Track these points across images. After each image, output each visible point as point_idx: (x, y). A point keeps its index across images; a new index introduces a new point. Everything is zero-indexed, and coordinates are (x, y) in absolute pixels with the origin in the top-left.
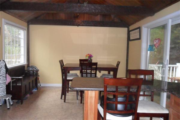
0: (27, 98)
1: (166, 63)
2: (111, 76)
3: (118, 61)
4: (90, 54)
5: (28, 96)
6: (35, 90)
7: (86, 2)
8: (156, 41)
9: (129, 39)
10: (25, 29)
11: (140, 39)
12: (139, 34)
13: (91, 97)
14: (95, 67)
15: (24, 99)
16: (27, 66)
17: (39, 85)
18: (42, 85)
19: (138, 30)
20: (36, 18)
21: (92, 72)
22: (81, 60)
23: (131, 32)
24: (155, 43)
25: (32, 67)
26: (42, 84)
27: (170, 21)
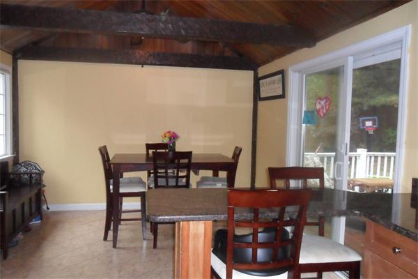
0: (17, 242)
1: (343, 151)
2: (221, 180)
3: (237, 148)
4: (172, 131)
5: (20, 236)
6: (35, 222)
7: (165, 12)
8: (320, 103)
9: (257, 97)
10: (8, 72)
11: (283, 96)
12: (281, 85)
13: (196, 236)
14: (186, 161)
15: (10, 245)
16: (14, 161)
17: (44, 207)
18: (53, 208)
19: (280, 76)
20: (35, 43)
21: (180, 174)
22: (149, 146)
23: (261, 82)
24: (318, 107)
25: (27, 164)
26: (52, 206)
27: (351, 59)
